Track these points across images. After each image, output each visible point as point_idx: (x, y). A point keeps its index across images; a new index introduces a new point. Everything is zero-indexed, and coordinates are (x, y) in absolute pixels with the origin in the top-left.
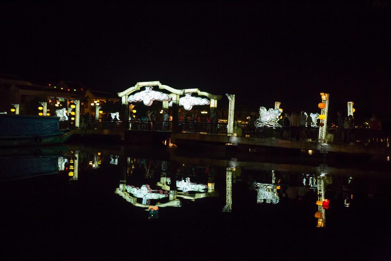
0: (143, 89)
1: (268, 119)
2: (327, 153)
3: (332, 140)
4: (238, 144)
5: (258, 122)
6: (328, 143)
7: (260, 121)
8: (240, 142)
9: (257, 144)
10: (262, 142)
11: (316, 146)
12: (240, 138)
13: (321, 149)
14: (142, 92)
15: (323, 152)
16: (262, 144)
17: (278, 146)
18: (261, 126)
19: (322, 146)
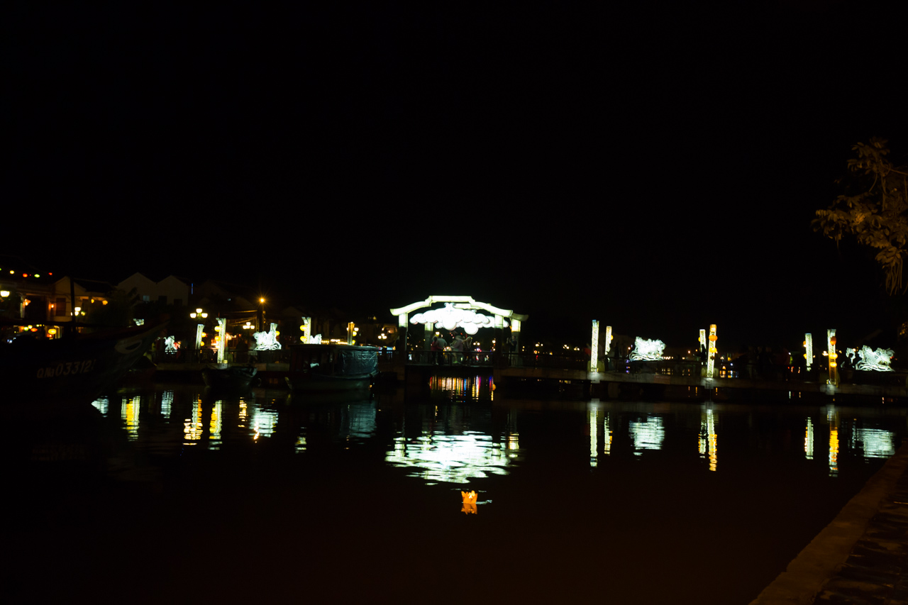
0: (440, 305)
9: (627, 381)
10: (633, 378)
16: (634, 381)
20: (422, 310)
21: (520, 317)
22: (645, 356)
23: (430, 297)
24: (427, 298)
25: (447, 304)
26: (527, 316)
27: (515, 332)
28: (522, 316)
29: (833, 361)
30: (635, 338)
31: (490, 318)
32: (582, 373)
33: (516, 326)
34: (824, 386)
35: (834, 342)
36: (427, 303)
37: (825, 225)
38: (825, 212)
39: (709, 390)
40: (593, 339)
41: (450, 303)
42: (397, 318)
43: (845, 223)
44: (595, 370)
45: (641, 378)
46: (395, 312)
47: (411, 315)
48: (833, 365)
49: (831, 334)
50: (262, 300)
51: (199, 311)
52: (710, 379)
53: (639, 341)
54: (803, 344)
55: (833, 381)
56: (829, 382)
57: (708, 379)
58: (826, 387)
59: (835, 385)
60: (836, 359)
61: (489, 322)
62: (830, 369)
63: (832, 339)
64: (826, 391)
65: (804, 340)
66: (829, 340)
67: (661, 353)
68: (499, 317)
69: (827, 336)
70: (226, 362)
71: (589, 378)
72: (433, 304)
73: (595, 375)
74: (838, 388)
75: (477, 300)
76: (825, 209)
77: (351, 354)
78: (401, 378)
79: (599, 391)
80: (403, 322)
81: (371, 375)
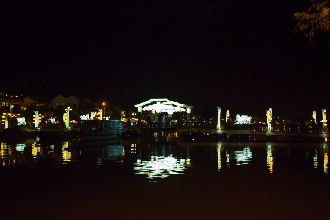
0: (154, 103)
1: (241, 120)
2: (271, 136)
3: (273, 130)
4: (222, 133)
5: (236, 122)
6: (271, 131)
7: (236, 121)
8: (223, 132)
9: (233, 133)
10: (236, 132)
11: (265, 133)
12: (223, 130)
13: (268, 134)
14: (154, 105)
15: (269, 136)
16: (236, 133)
17: (245, 134)
18: (237, 124)
19: (268, 133)
20: (147, 105)
21: (190, 107)
22: (241, 122)
23: (150, 99)
24: (149, 100)
25: (157, 102)
26: (193, 107)
27: (188, 113)
28: (191, 106)
29: (325, 123)
30: (236, 115)
31: (175, 107)
32: (214, 130)
33: (189, 111)
34: (321, 134)
35: (325, 115)
36: (149, 102)
37: (301, 24)
38: (300, 14)
39: (269, 137)
40: (218, 116)
41: (158, 101)
42: (137, 108)
43: (316, 21)
44: (219, 129)
45: (239, 132)
46: (136, 106)
47: (143, 107)
48: (325, 125)
49: (324, 111)
50: (104, 104)
51: (69, 108)
52: (270, 132)
53: (238, 116)
54: (312, 116)
55: (325, 132)
56: (323, 132)
57: (269, 132)
58: (322, 135)
59: (326, 134)
60: (327, 122)
61: (175, 109)
62: (324, 127)
63: (325, 113)
64: (322, 136)
65: (313, 114)
66: (323, 113)
67: (250, 121)
68: (179, 107)
69: (322, 112)
70: (70, 128)
71: (217, 133)
72: (152, 102)
73: (219, 131)
74: (328, 135)
75: (170, 100)
76: (301, 12)
77: (108, 124)
78: (139, 133)
79: (221, 138)
80: (139, 110)
81: (119, 133)
